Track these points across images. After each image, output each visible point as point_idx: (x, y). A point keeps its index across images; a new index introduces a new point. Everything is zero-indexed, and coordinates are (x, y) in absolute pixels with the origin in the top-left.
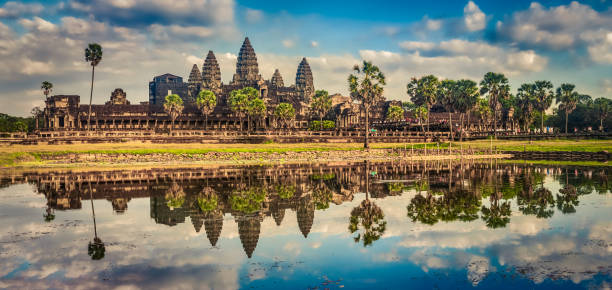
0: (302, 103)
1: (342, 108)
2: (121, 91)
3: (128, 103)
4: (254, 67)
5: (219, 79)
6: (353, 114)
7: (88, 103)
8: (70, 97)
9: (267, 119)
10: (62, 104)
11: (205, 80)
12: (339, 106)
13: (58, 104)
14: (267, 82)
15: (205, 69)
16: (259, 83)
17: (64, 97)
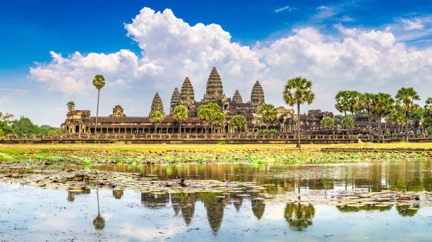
0: (254, 115)
1: (285, 118)
2: (120, 107)
3: (125, 115)
4: (219, 89)
5: (193, 98)
6: (293, 123)
7: (96, 116)
8: (83, 112)
9: (227, 127)
10: (78, 117)
11: (183, 99)
12: (282, 116)
13: (75, 117)
14: (229, 100)
15: (182, 91)
16: (223, 100)
17: (79, 111)
